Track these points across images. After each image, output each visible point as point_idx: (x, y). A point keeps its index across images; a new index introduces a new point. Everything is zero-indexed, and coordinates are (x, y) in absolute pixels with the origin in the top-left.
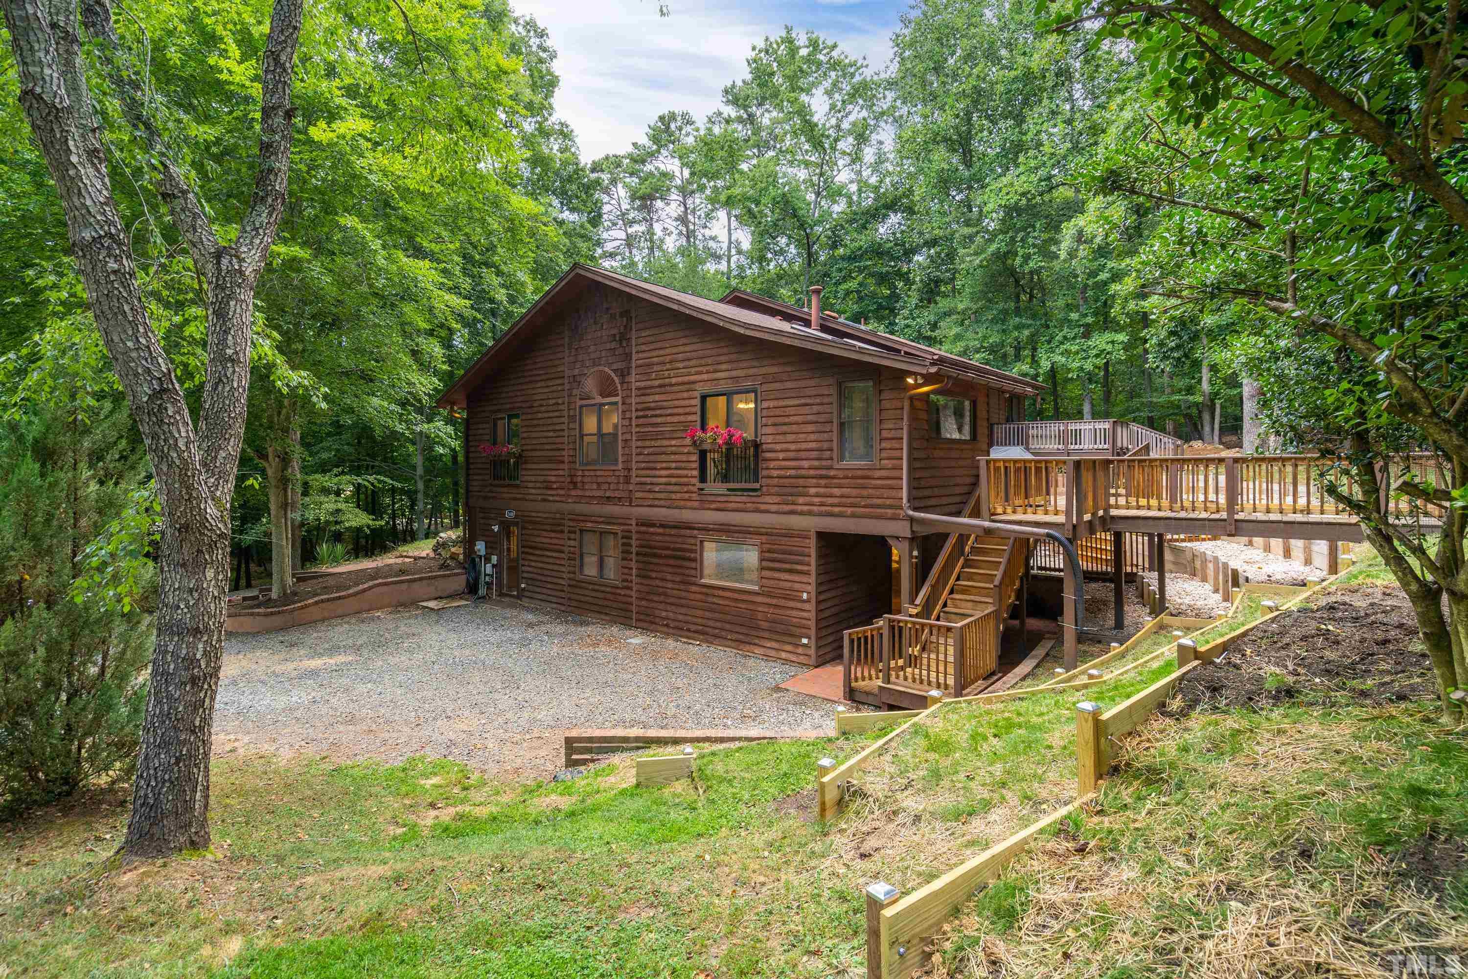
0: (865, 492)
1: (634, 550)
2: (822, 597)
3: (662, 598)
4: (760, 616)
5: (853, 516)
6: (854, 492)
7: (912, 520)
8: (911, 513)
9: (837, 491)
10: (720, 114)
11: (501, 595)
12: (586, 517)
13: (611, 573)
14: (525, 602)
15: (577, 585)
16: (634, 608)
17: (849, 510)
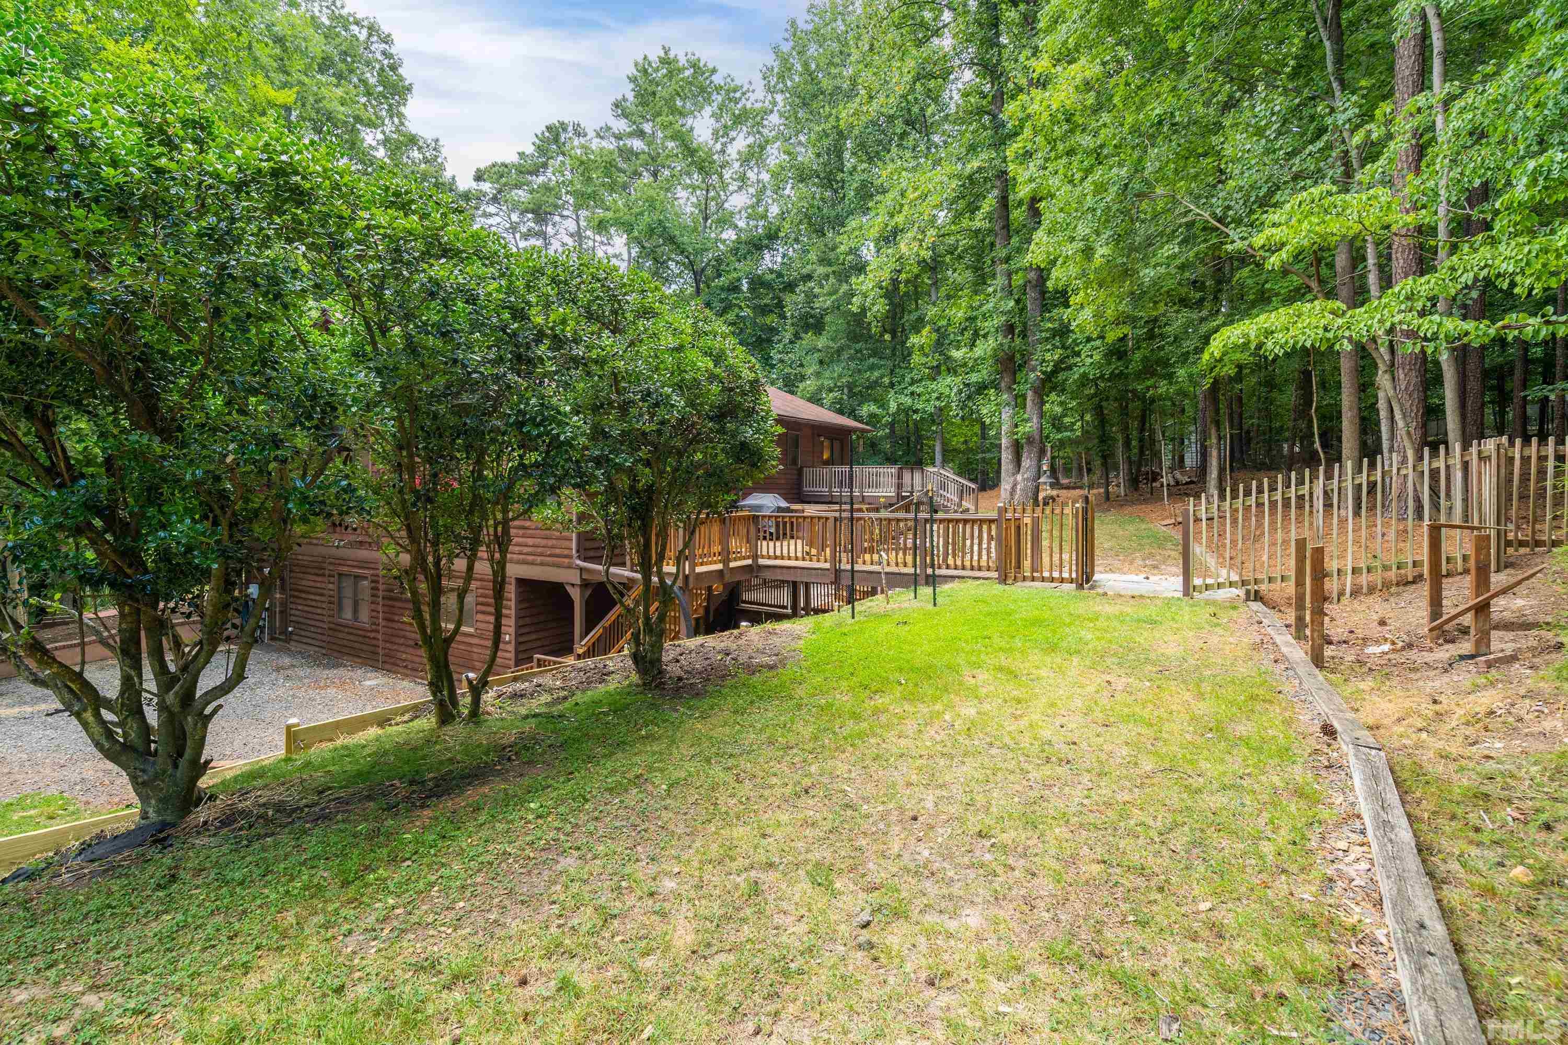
0: (550, 543)
1: (381, 593)
2: (521, 639)
3: (402, 641)
4: (475, 656)
5: (542, 564)
6: (543, 542)
7: (581, 569)
8: (578, 562)
9: (530, 541)
10: (609, 128)
11: (272, 639)
12: (342, 561)
13: (364, 615)
14: (293, 646)
15: (337, 628)
16: (381, 652)
17: (539, 559)
